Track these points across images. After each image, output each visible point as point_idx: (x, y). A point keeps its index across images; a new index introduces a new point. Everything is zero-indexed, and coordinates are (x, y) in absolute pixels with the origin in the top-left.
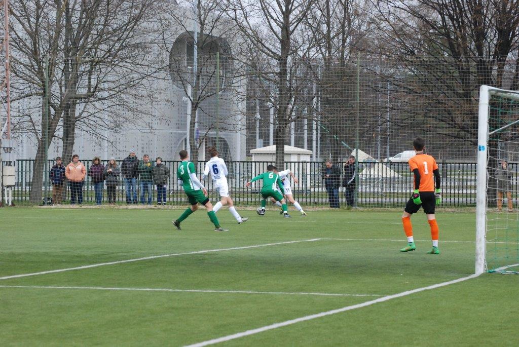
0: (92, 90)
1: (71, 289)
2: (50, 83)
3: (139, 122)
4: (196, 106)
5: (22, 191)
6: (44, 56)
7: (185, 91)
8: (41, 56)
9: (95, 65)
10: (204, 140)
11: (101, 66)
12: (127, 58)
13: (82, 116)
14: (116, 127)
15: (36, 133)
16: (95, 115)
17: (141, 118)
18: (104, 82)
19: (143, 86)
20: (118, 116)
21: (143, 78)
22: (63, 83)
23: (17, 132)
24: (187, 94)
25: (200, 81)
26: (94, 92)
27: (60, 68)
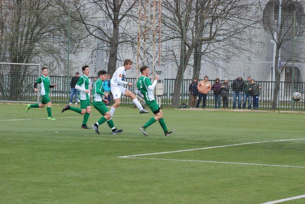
0: (212, 35)
1: (197, 162)
2: (186, 30)
3: (243, 56)
4: (280, 46)
5: (167, 99)
6: (183, 13)
7: (273, 36)
8: (181, 13)
9: (215, 19)
10: (284, 68)
11: (218, 20)
12: (236, 15)
13: (206, 52)
14: (227, 59)
15: (177, 62)
16: (214, 51)
17: (243, 53)
18: (220, 30)
19: (245, 33)
20: (228, 52)
21: (246, 28)
22: (194, 30)
23: (164, 61)
24: (273, 38)
25: (283, 29)
26: (214, 36)
27: (192, 21)
